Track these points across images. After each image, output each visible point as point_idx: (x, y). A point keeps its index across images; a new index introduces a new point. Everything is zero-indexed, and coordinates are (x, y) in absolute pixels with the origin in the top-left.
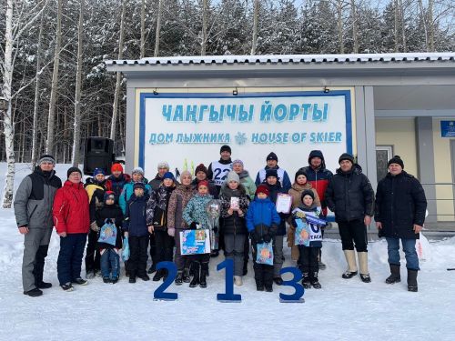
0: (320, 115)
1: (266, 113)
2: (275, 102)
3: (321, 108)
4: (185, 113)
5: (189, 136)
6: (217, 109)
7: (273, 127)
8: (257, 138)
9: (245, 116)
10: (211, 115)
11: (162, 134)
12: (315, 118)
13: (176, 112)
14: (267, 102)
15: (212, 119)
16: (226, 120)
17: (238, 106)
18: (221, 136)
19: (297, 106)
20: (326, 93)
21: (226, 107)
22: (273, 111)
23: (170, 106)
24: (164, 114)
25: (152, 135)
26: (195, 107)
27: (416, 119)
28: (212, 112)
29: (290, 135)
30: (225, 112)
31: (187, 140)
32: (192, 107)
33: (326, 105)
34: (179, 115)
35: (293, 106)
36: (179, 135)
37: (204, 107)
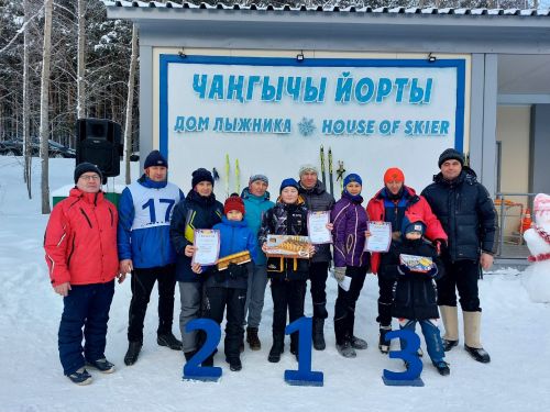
0: (420, 95)
1: (343, 91)
2: (358, 74)
3: (422, 85)
4: (225, 87)
5: (231, 121)
6: (274, 83)
7: (353, 111)
8: (329, 127)
9: (314, 94)
10: (264, 91)
11: (192, 118)
12: (414, 99)
13: (214, 85)
14: (344, 74)
15: (265, 97)
16: (287, 99)
17: (304, 79)
18: (278, 123)
19: (387, 81)
20: (431, 63)
21: (286, 79)
22: (354, 88)
23: (205, 77)
24: (196, 88)
25: (179, 118)
26: (241, 78)
27: (533, 108)
28: (266, 87)
29: (377, 125)
30: (285, 88)
31: (229, 127)
32: (237, 78)
33: (430, 81)
34: (217, 90)
35: (382, 81)
36: (217, 120)
37: (254, 79)
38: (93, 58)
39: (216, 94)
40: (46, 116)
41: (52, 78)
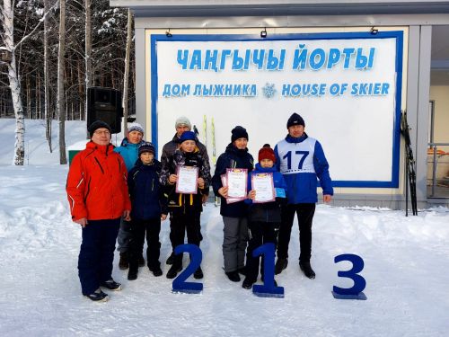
0: (364, 62)
1: (300, 59)
2: (311, 46)
3: (366, 53)
4: (203, 59)
5: (208, 88)
6: (242, 55)
7: (307, 77)
8: (288, 89)
9: (275, 63)
10: (234, 63)
11: (177, 86)
12: (359, 65)
13: (194, 58)
14: (301, 46)
15: (235, 67)
16: (253, 68)
17: (267, 52)
18: (246, 88)
19: (337, 51)
20: (374, 35)
21: (252, 52)
22: (308, 57)
23: (186, 52)
24: (180, 61)
25: (166, 86)
26: (216, 52)
28: (236, 58)
29: (328, 87)
30: (251, 59)
31: (206, 92)
32: (212, 52)
33: (373, 50)
34: (196, 62)
35: (333, 51)
36: (197, 86)
37: (226, 53)
38: (97, 40)
39: (195, 66)
40: (62, 87)
41: (66, 56)
